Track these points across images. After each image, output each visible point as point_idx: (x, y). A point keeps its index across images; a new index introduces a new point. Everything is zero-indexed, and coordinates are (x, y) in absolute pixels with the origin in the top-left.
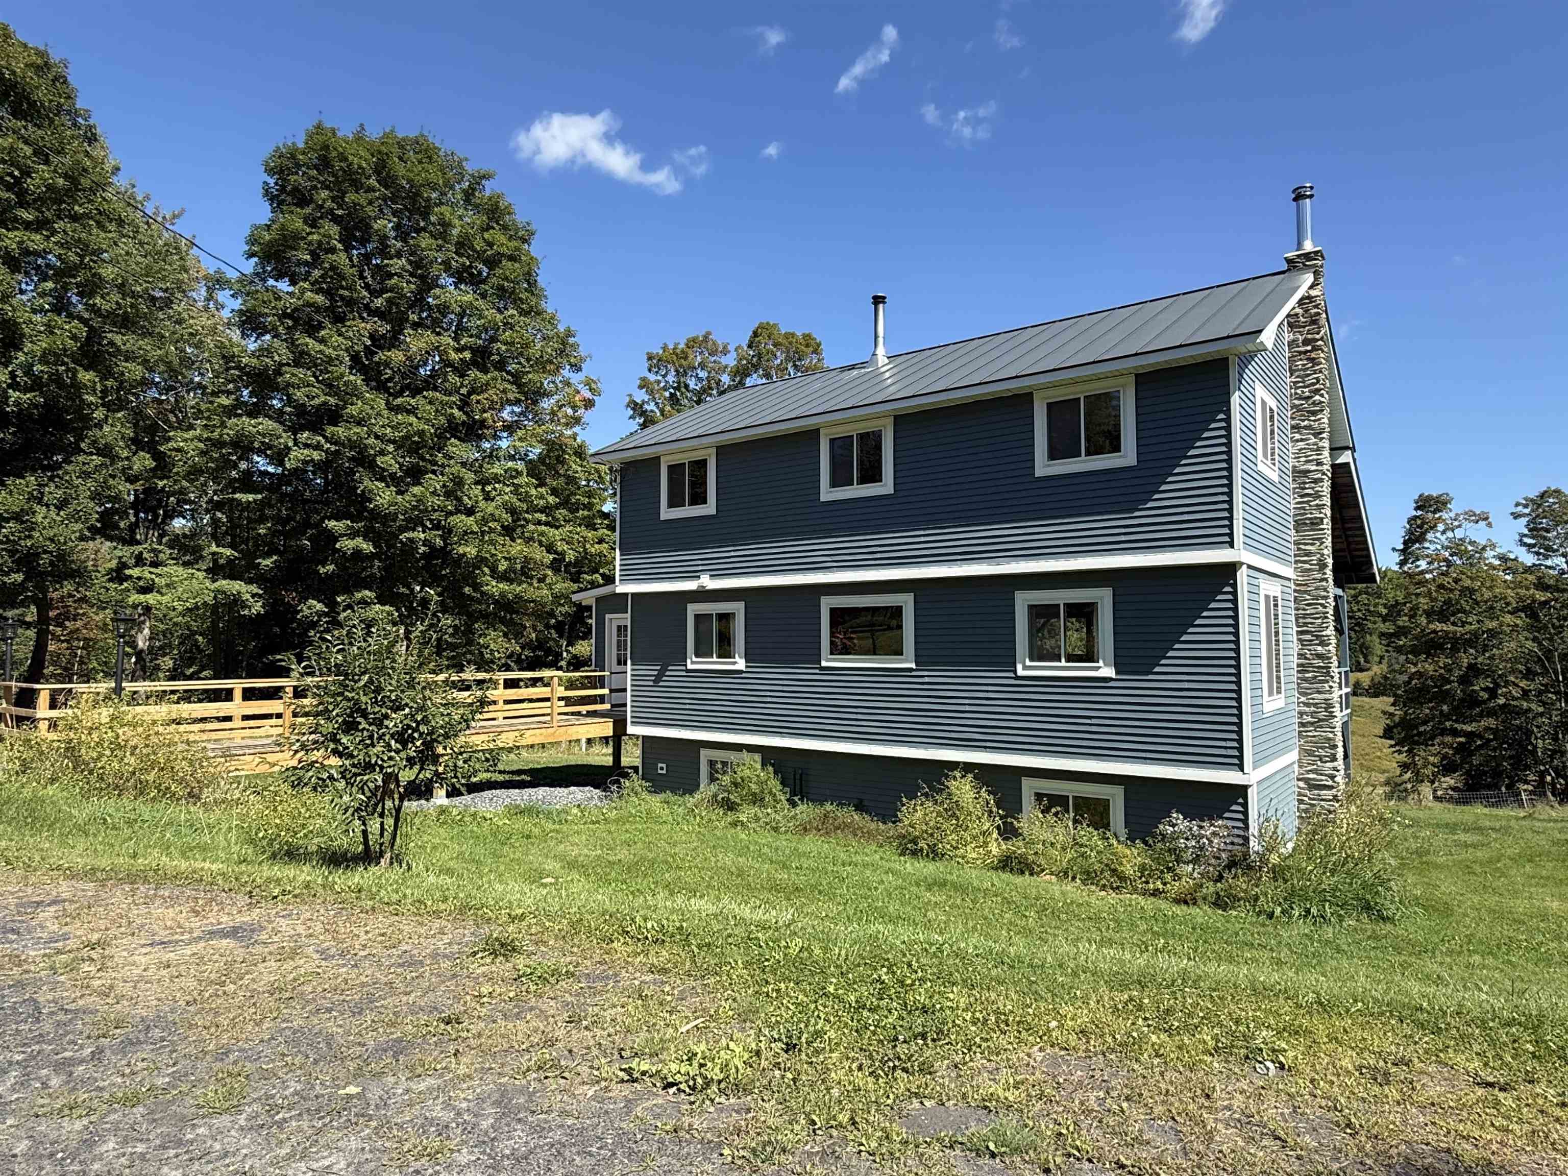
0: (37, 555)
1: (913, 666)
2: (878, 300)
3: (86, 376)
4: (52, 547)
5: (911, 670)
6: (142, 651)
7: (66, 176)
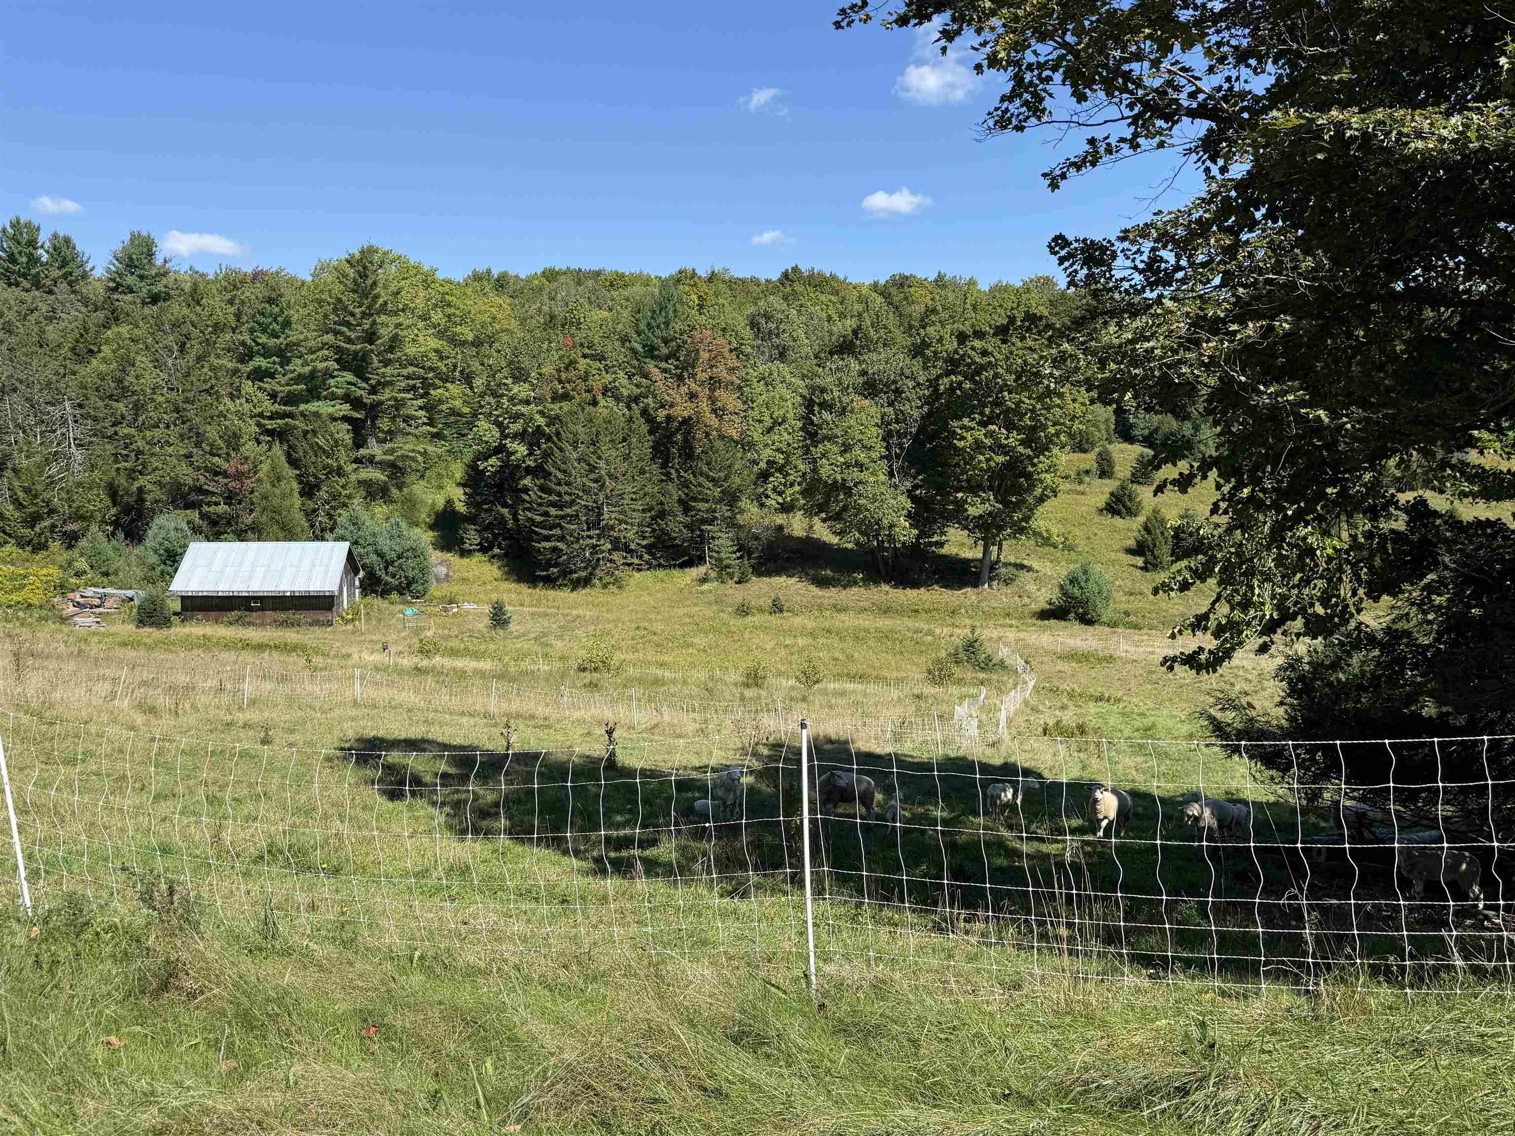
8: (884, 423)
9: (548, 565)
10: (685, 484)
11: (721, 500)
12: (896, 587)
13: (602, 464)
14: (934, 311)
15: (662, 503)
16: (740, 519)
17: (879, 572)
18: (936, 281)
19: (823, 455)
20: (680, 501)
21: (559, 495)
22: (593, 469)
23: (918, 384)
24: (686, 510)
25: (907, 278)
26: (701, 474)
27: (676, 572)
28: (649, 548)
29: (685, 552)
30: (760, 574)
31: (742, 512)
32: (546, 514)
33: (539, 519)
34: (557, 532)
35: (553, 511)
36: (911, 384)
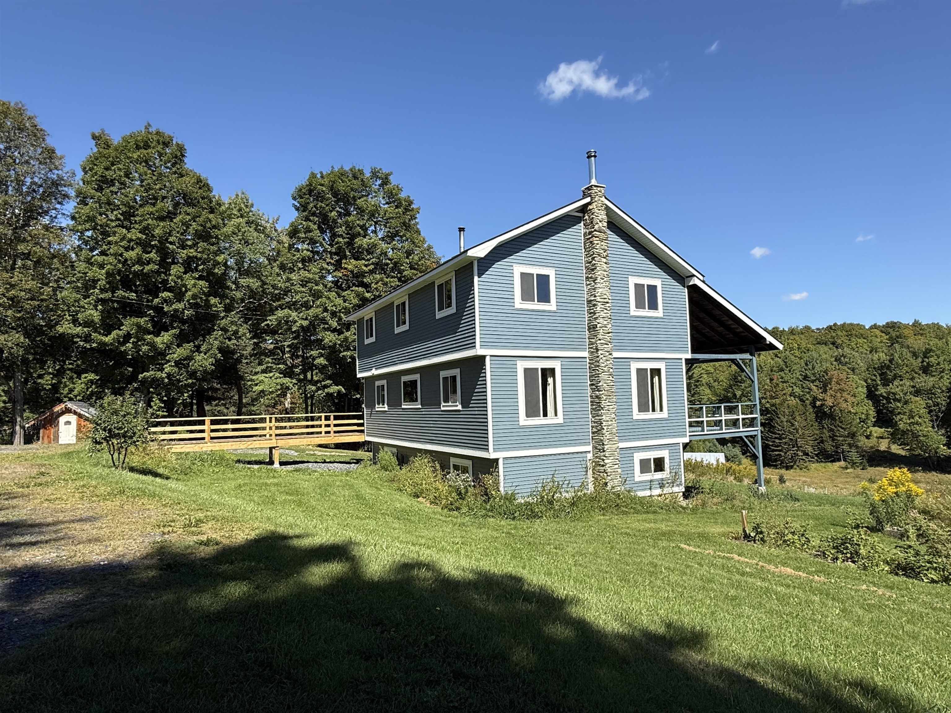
0: (196, 372)
1: (420, 406)
2: (461, 230)
3: (213, 300)
4: (201, 369)
5: (419, 409)
6: (287, 409)
7: (202, 225)
8: (928, 407)
9: (776, 461)
10: (831, 430)
11: (848, 437)
12: (941, 473)
13: (796, 423)
14: (931, 350)
15: (822, 437)
16: (860, 444)
17: (930, 466)
18: (913, 324)
19: (900, 420)
20: (830, 437)
21: (779, 434)
22: (793, 425)
23: (943, 391)
24: (833, 440)
25: (896, 323)
26: (839, 426)
27: (829, 464)
28: (817, 455)
29: (832, 456)
30: (871, 466)
31: (859, 441)
32: (774, 442)
33: (771, 443)
34: (780, 448)
35: (777, 441)
36: (939, 391)
